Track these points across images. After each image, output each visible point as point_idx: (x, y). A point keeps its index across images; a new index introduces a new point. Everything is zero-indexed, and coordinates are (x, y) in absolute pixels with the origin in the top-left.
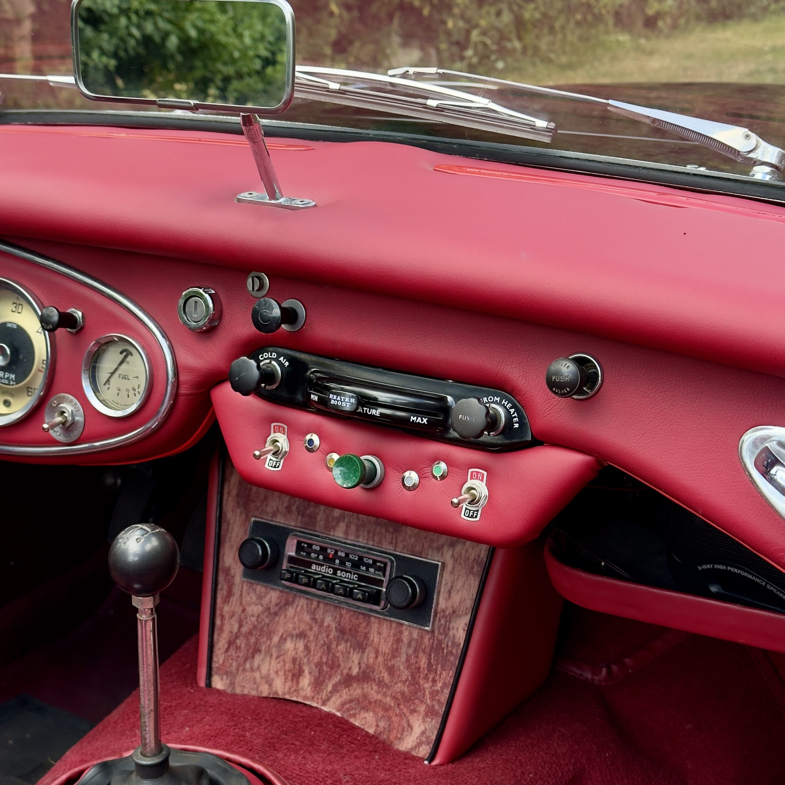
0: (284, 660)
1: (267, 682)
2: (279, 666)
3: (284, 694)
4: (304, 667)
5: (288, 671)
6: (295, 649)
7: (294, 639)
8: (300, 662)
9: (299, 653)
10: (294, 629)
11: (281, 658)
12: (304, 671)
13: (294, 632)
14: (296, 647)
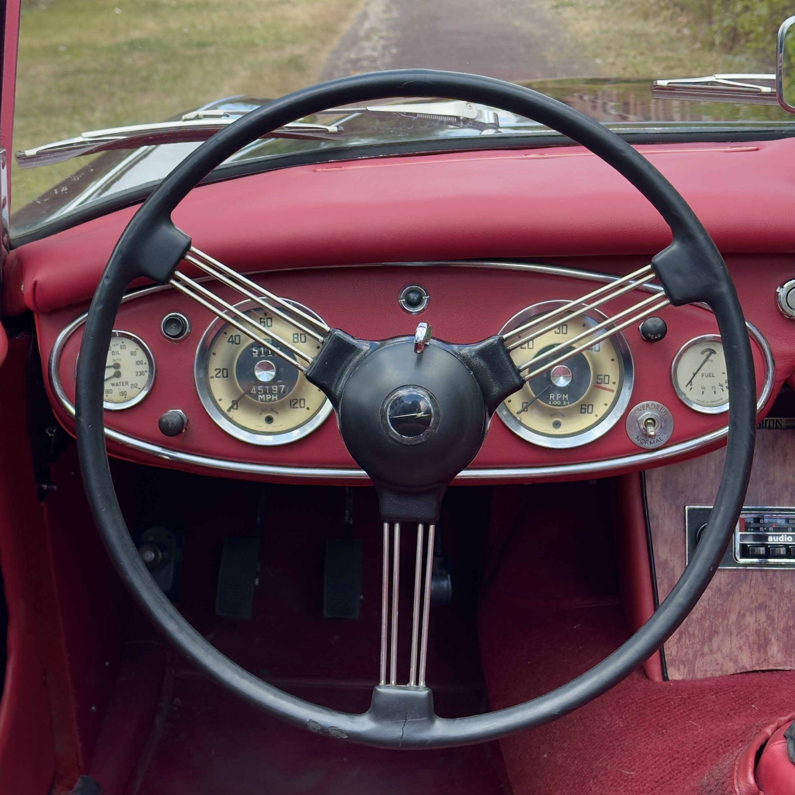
0: (746, 635)
1: (731, 660)
2: (742, 642)
3: (753, 666)
4: (770, 636)
5: (753, 643)
6: (756, 621)
7: (754, 612)
8: (764, 632)
9: (762, 625)
10: (752, 602)
11: (743, 633)
12: (770, 640)
13: (753, 606)
14: (758, 619)
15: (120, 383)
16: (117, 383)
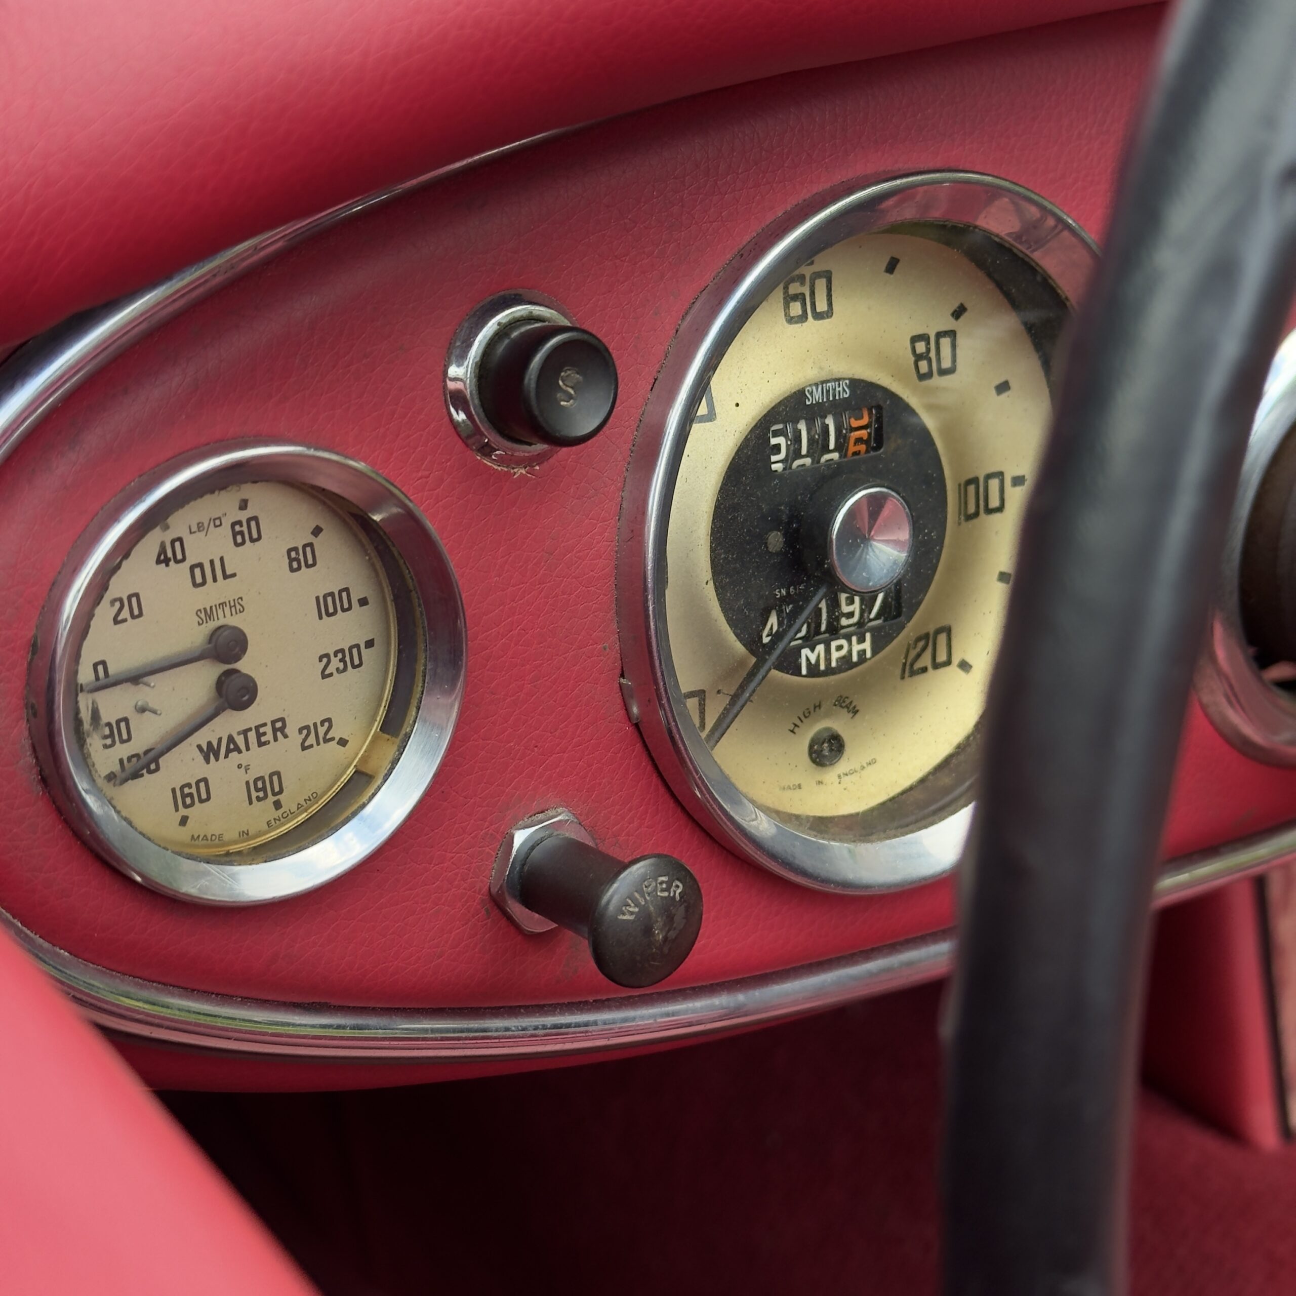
15: (245, 732)
16: (231, 739)
